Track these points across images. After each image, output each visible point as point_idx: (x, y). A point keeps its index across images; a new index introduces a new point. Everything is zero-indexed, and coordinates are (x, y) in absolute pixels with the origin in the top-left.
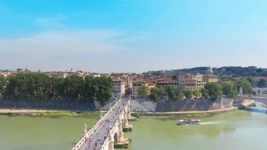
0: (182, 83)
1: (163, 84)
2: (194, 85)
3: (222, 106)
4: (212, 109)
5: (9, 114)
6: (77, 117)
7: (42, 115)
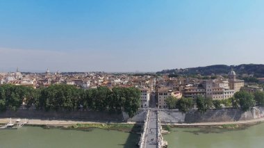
0: (209, 92)
1: (190, 93)
2: (222, 93)
3: (255, 116)
4: (244, 119)
5: (43, 126)
6: (108, 129)
7: (73, 127)
